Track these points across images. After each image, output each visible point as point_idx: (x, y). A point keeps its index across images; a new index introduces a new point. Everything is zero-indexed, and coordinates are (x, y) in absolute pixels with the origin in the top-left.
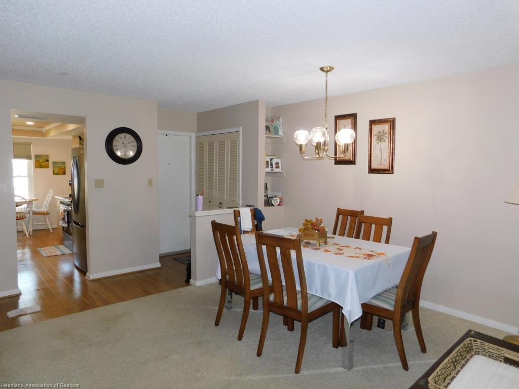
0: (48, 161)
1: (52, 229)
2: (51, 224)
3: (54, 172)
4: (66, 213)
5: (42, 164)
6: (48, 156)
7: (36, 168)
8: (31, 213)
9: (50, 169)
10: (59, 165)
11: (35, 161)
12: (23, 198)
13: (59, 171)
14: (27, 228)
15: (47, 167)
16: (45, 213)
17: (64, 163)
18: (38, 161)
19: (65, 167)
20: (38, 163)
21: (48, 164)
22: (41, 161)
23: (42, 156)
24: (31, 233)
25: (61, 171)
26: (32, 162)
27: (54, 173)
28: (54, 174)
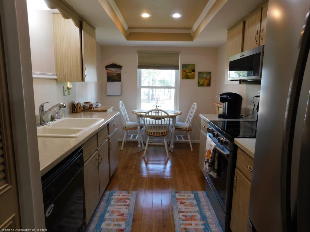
0: (194, 71)
1: (192, 144)
2: (191, 139)
3: (199, 83)
4: (217, 155)
5: (188, 74)
6: (194, 65)
7: (182, 78)
8: (174, 128)
9: (195, 81)
10: (205, 76)
11: (182, 71)
12: (165, 113)
13: (203, 83)
14: (169, 145)
15: (193, 77)
16: (187, 129)
17: (210, 73)
18: (185, 71)
19: (210, 78)
20: (184, 74)
21: (194, 75)
22: (187, 71)
23: (189, 65)
24: (172, 151)
25: (206, 82)
26: (179, 72)
27: (200, 85)
28: (198, 86)
